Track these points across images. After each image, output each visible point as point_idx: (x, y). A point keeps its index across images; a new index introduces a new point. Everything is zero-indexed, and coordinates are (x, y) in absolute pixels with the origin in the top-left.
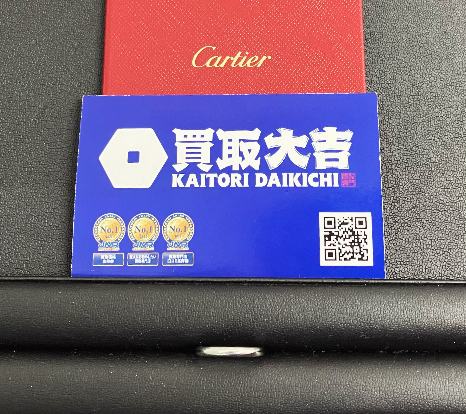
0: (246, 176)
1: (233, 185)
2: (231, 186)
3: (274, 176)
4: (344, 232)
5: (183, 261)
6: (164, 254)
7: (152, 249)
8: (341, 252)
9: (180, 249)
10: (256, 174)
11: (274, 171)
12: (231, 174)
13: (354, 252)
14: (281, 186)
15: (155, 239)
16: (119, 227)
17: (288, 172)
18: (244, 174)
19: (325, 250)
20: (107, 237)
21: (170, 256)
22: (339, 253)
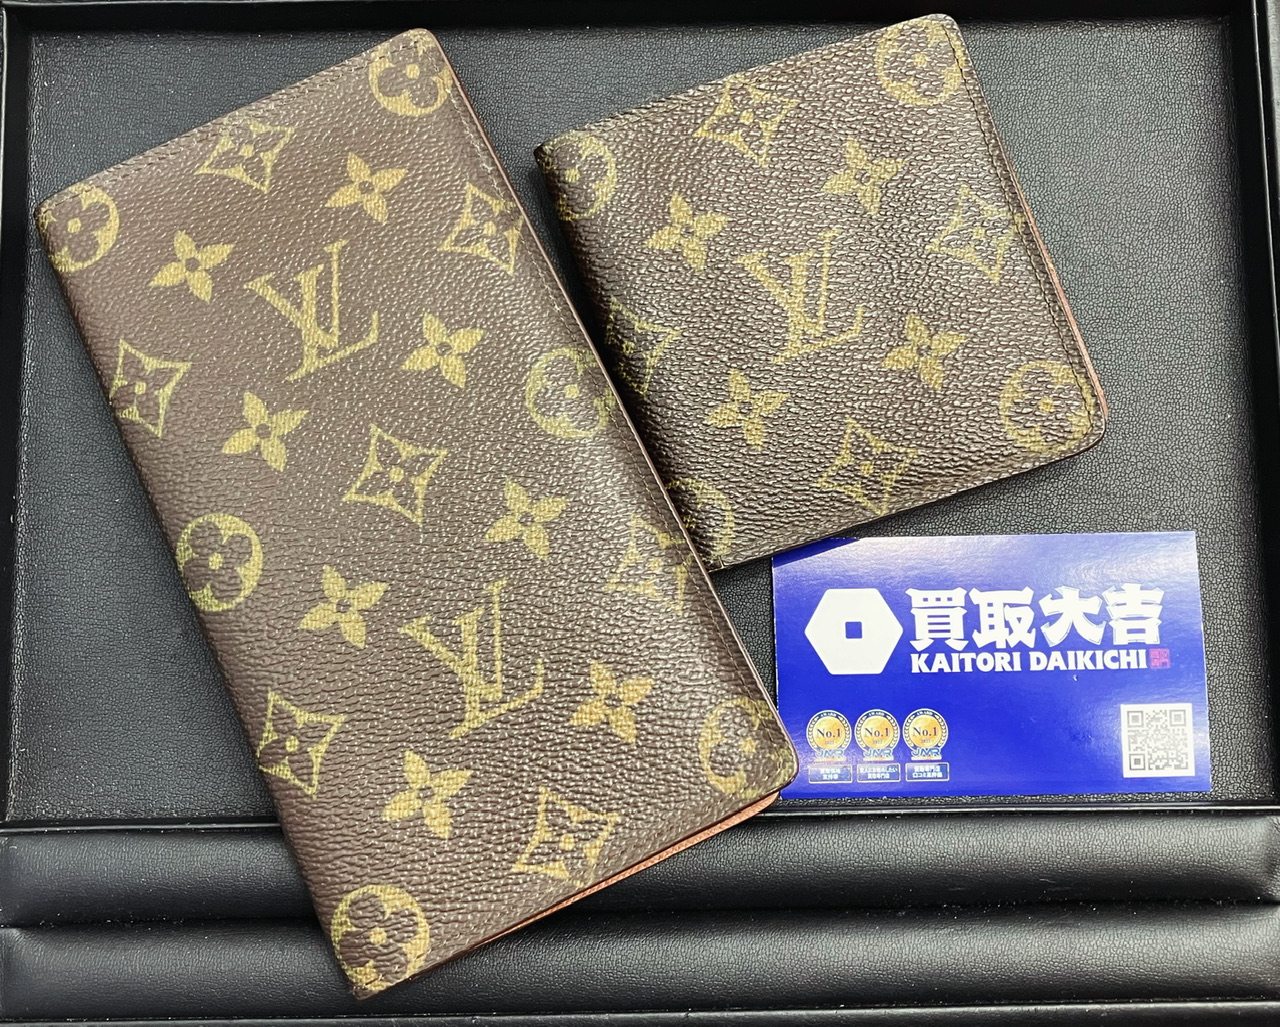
0: (1017, 656)
1: (999, 669)
2: (996, 670)
3: (1056, 655)
4: (1155, 731)
5: (934, 775)
6: (908, 766)
7: (891, 758)
8: (1151, 758)
9: (929, 758)
10: (1031, 653)
11: (1056, 648)
12: (996, 654)
13: (1170, 756)
14: (1065, 668)
15: (894, 745)
16: (842, 729)
17: (1075, 649)
18: (1014, 654)
19: (1130, 755)
20: (827, 743)
21: (916, 769)
22: (1149, 760)
